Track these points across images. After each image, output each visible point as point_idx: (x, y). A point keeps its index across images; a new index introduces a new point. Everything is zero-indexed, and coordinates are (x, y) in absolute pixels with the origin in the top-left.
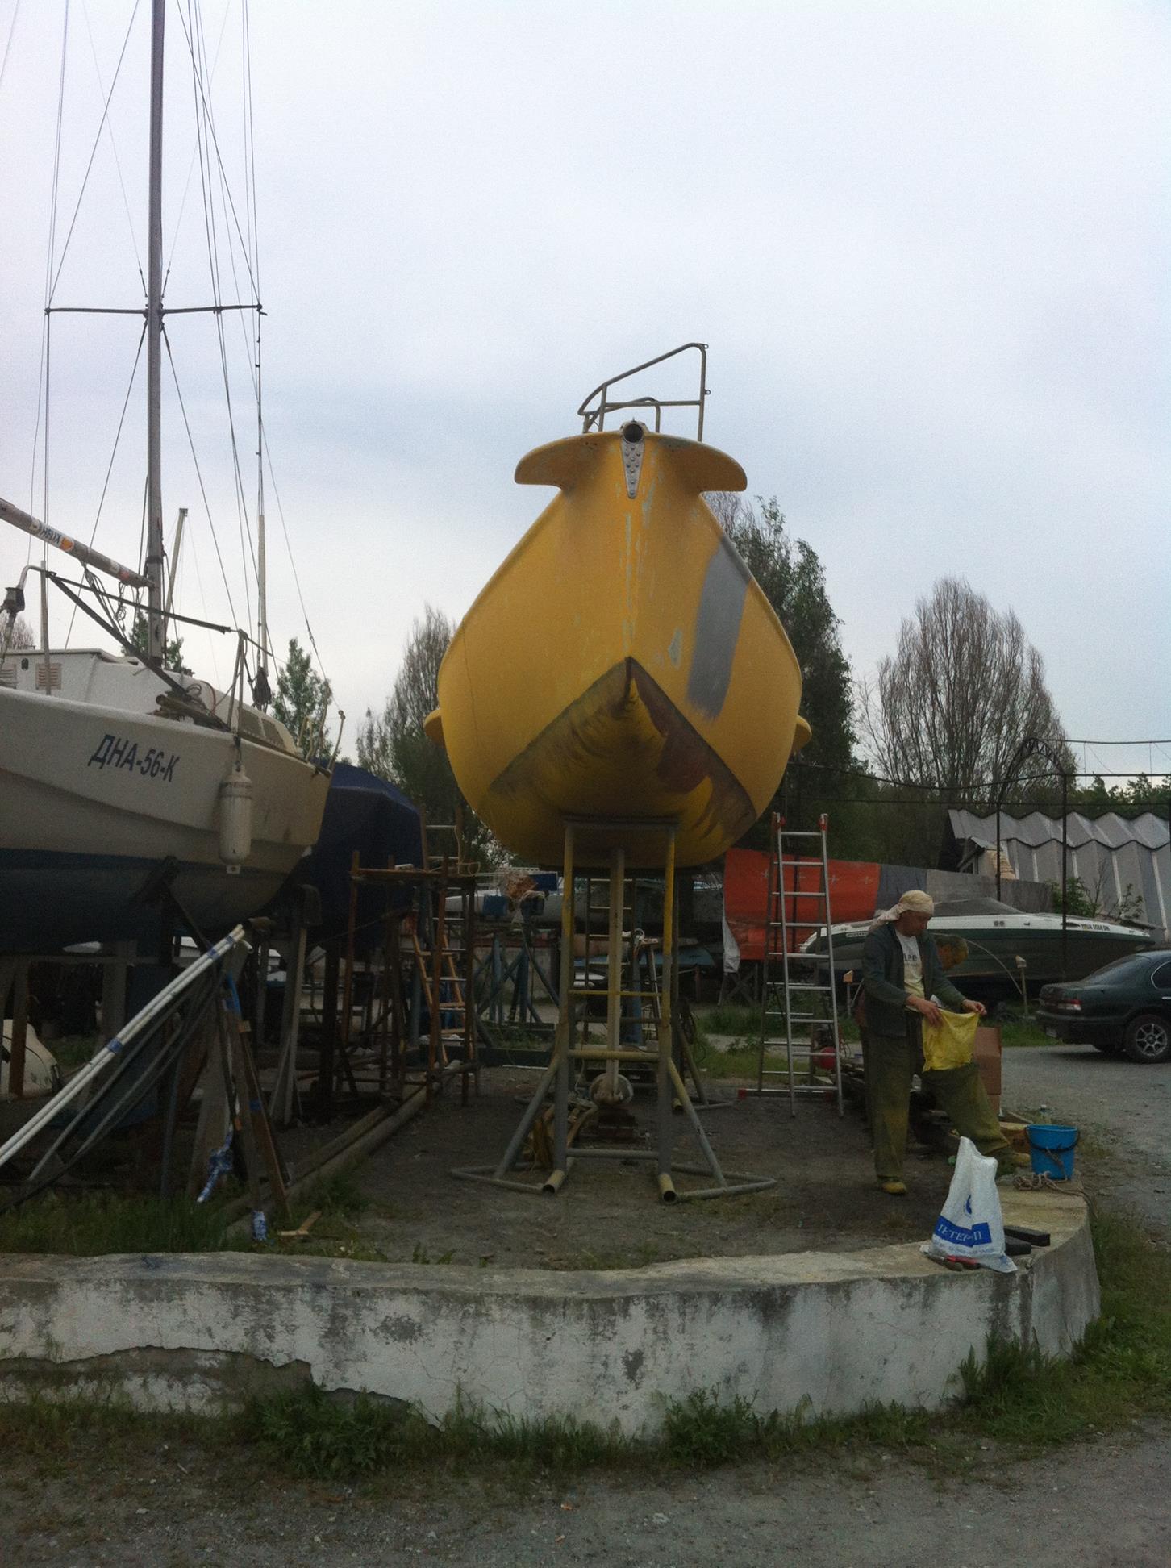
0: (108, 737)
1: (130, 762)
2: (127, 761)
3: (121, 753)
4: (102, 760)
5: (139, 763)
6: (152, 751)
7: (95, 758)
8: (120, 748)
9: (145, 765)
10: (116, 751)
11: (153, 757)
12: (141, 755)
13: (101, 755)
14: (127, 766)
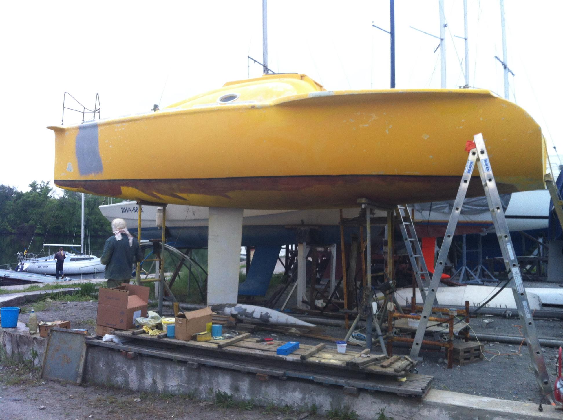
0: (122, 208)
1: (130, 211)
2: (129, 211)
3: (127, 210)
4: (124, 212)
5: (132, 211)
6: (134, 208)
7: (122, 212)
8: (126, 209)
9: (134, 211)
10: (125, 210)
11: (135, 209)
12: (132, 209)
13: (123, 211)
14: (130, 212)
